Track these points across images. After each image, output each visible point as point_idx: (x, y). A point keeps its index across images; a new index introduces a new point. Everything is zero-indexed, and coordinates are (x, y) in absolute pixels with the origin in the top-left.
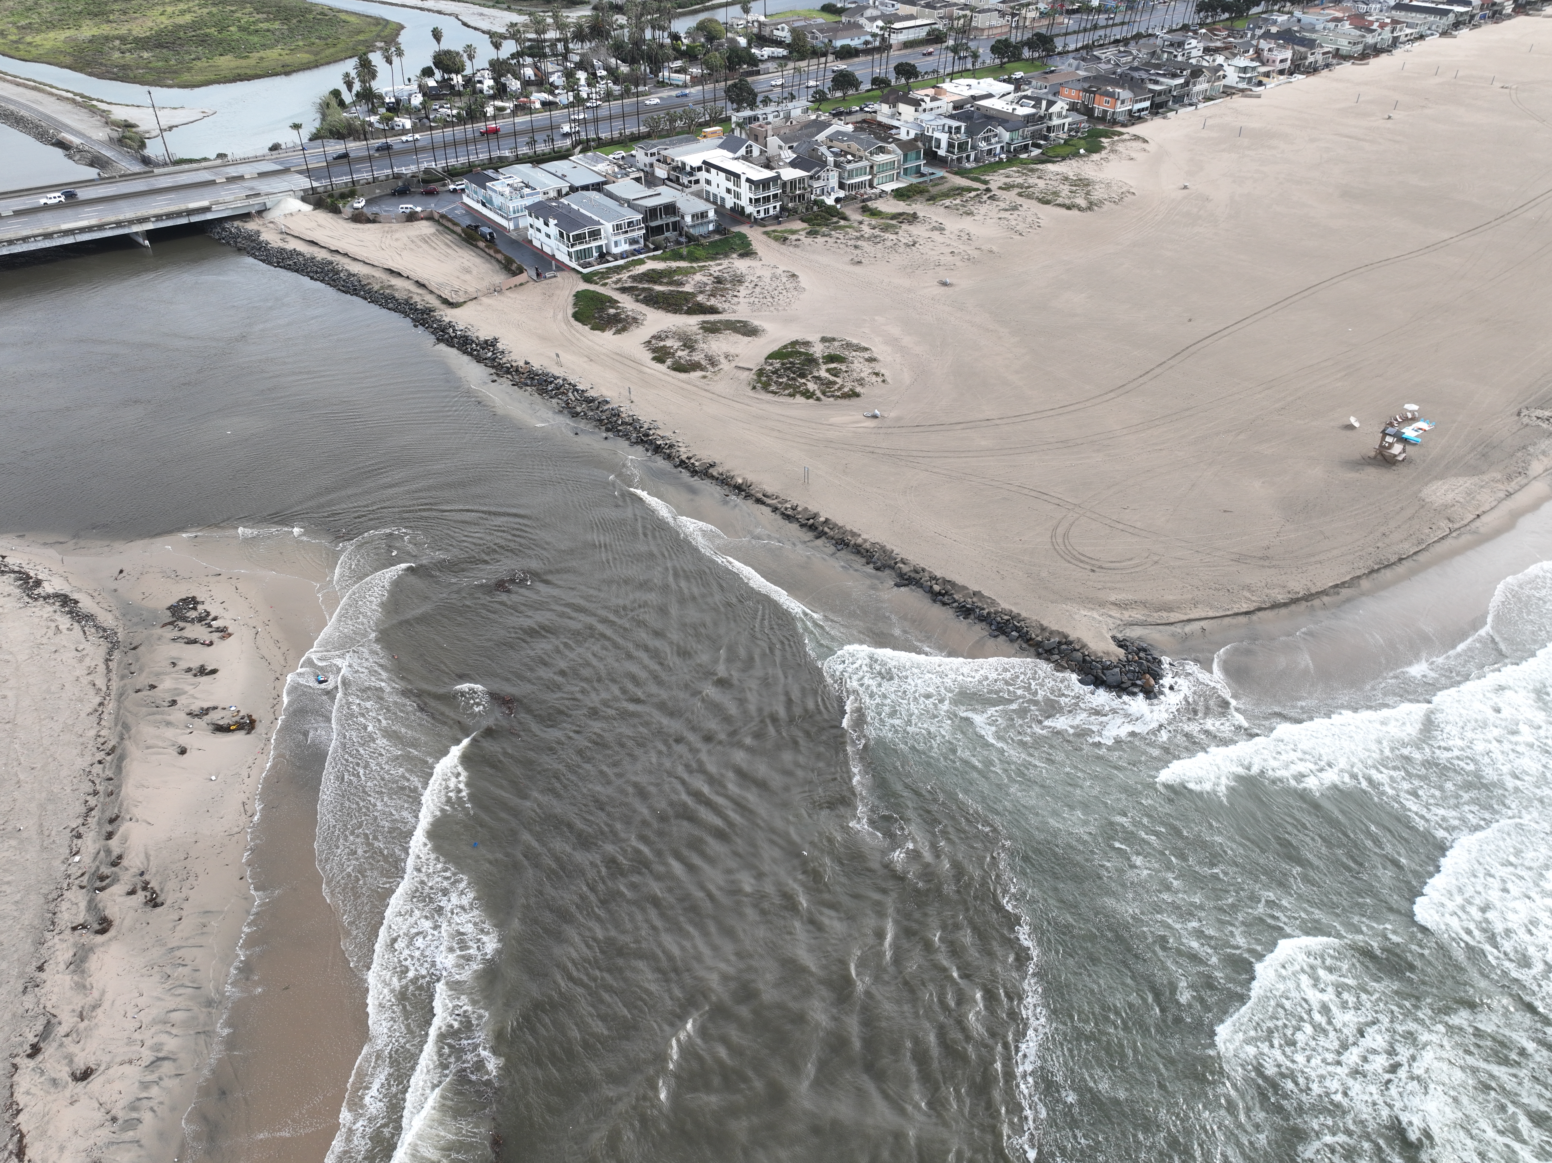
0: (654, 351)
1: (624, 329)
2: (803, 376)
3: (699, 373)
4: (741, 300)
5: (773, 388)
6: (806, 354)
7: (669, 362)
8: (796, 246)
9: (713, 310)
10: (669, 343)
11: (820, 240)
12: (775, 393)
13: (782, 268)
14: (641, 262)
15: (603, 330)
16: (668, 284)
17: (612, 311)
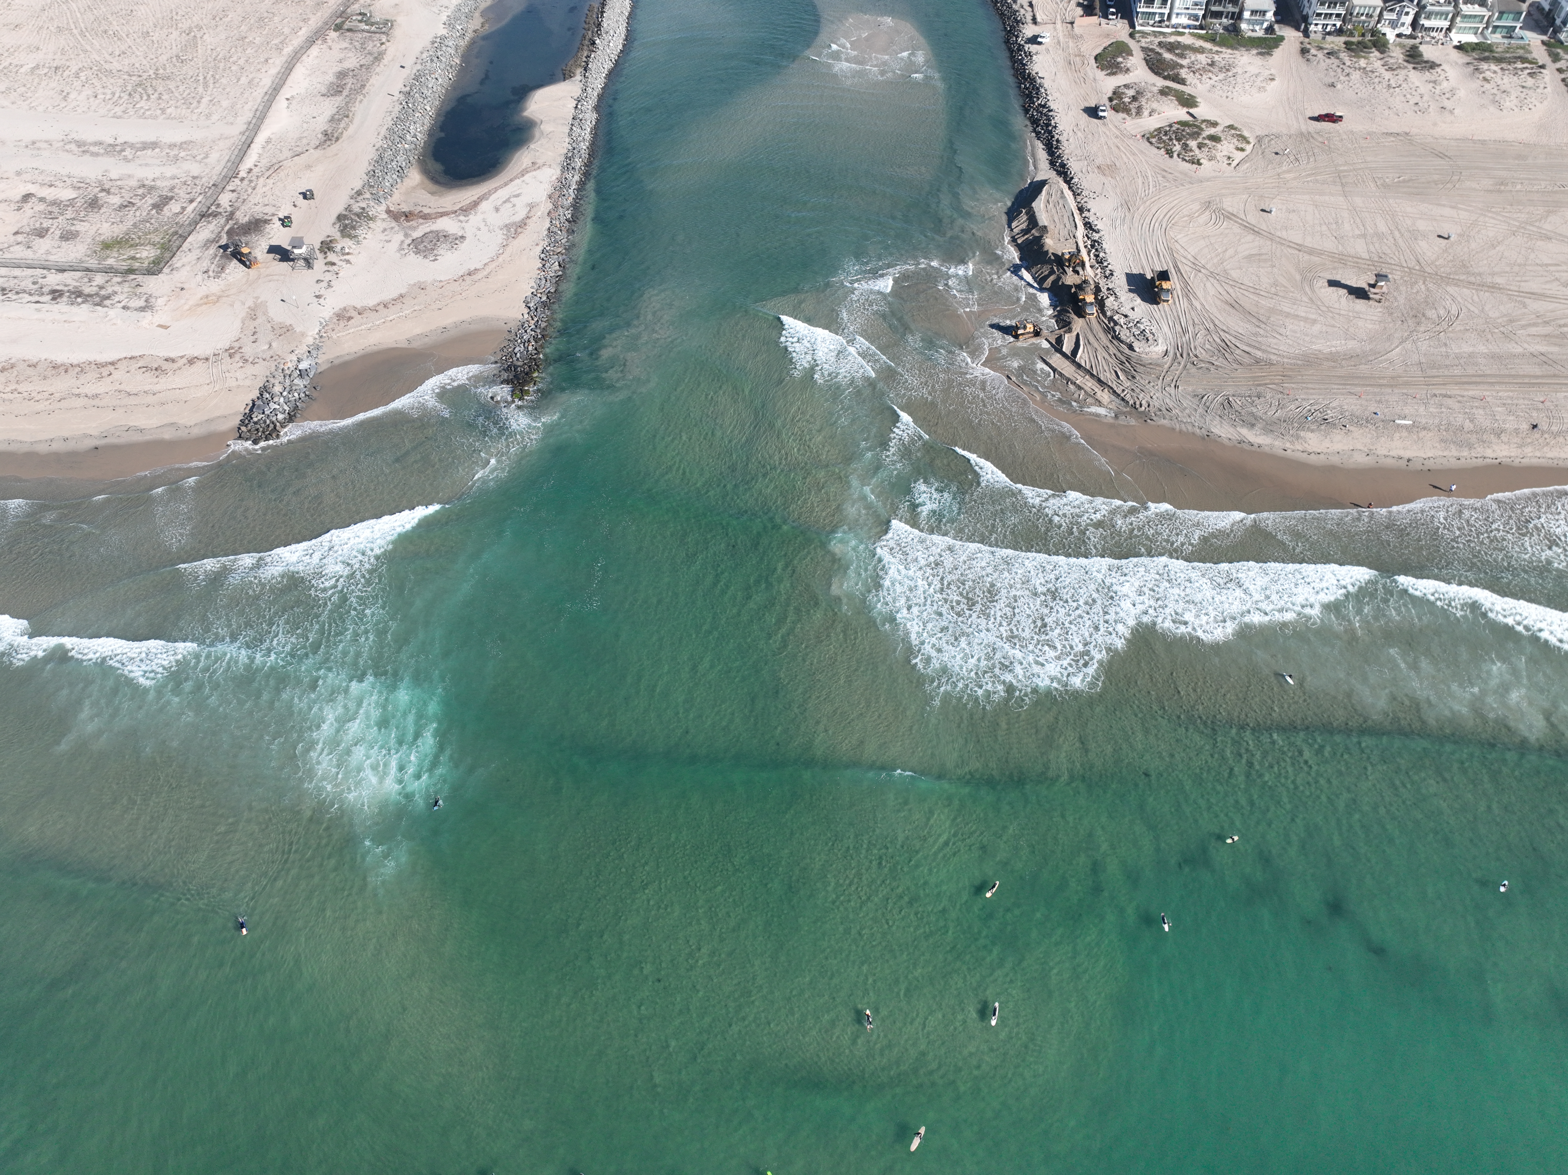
0: (1114, 93)
1: (1114, 74)
2: (1179, 140)
3: (1125, 115)
4: (1212, 82)
5: (1153, 140)
6: (1202, 129)
7: (1115, 102)
8: (1308, 60)
9: (1183, 82)
10: (1126, 91)
11: (1333, 60)
12: (1151, 143)
13: (1273, 71)
14: (1182, 34)
15: (1102, 70)
16: (1177, 55)
17: (1120, 59)
